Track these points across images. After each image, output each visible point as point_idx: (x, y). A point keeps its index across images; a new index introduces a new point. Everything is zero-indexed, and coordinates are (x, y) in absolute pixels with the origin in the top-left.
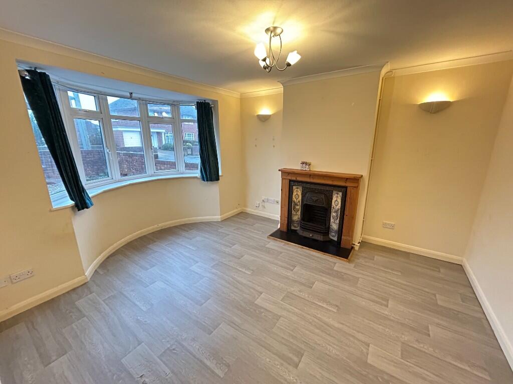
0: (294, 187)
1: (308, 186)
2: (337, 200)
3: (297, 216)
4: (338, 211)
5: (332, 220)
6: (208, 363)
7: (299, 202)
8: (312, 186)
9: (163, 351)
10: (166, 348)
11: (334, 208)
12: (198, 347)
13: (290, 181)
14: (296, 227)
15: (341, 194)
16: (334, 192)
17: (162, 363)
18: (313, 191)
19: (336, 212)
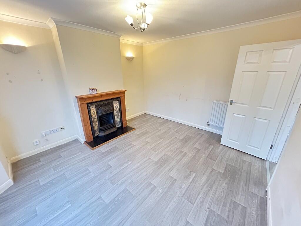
0: (91, 107)
1: (99, 103)
2: (116, 106)
3: (96, 126)
4: (118, 111)
5: (116, 117)
6: (191, 180)
7: (96, 116)
8: (101, 103)
9: (189, 203)
10: (187, 202)
11: (115, 110)
12: (184, 185)
13: (87, 104)
14: (98, 133)
15: (118, 101)
16: (114, 102)
17: (196, 201)
18: (102, 105)
19: (117, 112)
